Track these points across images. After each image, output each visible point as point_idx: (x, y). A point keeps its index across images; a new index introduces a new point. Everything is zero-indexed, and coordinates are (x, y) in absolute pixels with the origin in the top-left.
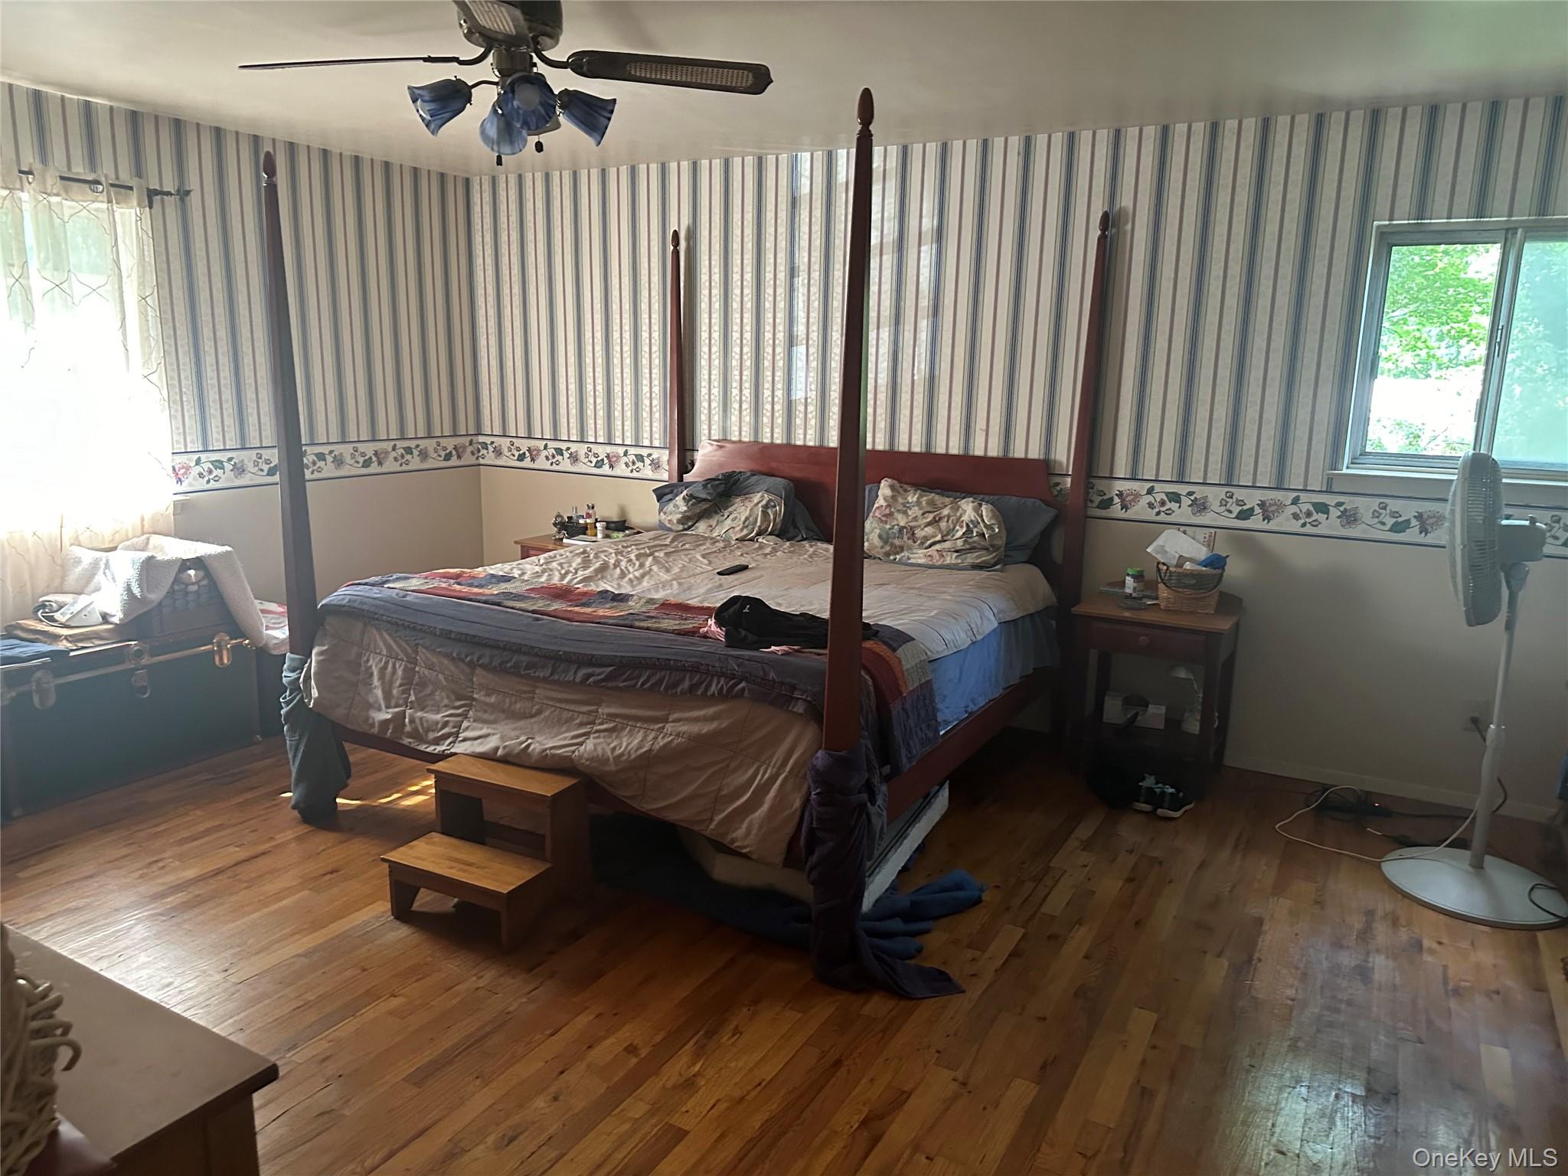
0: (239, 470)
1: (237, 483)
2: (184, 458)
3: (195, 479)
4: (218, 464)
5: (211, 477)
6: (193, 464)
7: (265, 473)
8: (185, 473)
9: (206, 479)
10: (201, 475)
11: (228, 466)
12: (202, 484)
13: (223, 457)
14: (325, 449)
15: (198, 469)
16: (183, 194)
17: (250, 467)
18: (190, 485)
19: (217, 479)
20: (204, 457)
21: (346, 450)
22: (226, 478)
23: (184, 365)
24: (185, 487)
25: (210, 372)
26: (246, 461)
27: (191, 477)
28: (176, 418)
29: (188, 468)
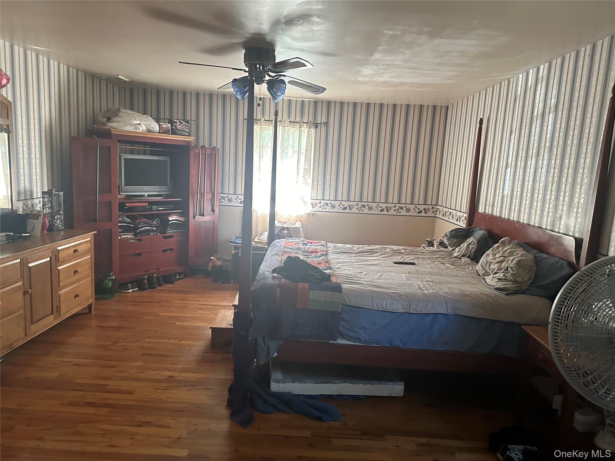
0: (333, 207)
1: (332, 210)
2: (316, 201)
3: (318, 207)
4: (327, 204)
5: (324, 208)
6: (318, 203)
7: (342, 209)
8: (316, 205)
9: (322, 208)
10: (320, 207)
11: (330, 205)
12: (320, 209)
13: (329, 202)
14: (366, 204)
15: (320, 205)
16: (327, 124)
17: (337, 206)
18: (317, 209)
19: (325, 209)
20: (322, 201)
21: (374, 205)
22: (329, 209)
23: (320, 174)
24: (315, 210)
25: (328, 177)
26: (336, 204)
28: (315, 189)
29: (316, 204)
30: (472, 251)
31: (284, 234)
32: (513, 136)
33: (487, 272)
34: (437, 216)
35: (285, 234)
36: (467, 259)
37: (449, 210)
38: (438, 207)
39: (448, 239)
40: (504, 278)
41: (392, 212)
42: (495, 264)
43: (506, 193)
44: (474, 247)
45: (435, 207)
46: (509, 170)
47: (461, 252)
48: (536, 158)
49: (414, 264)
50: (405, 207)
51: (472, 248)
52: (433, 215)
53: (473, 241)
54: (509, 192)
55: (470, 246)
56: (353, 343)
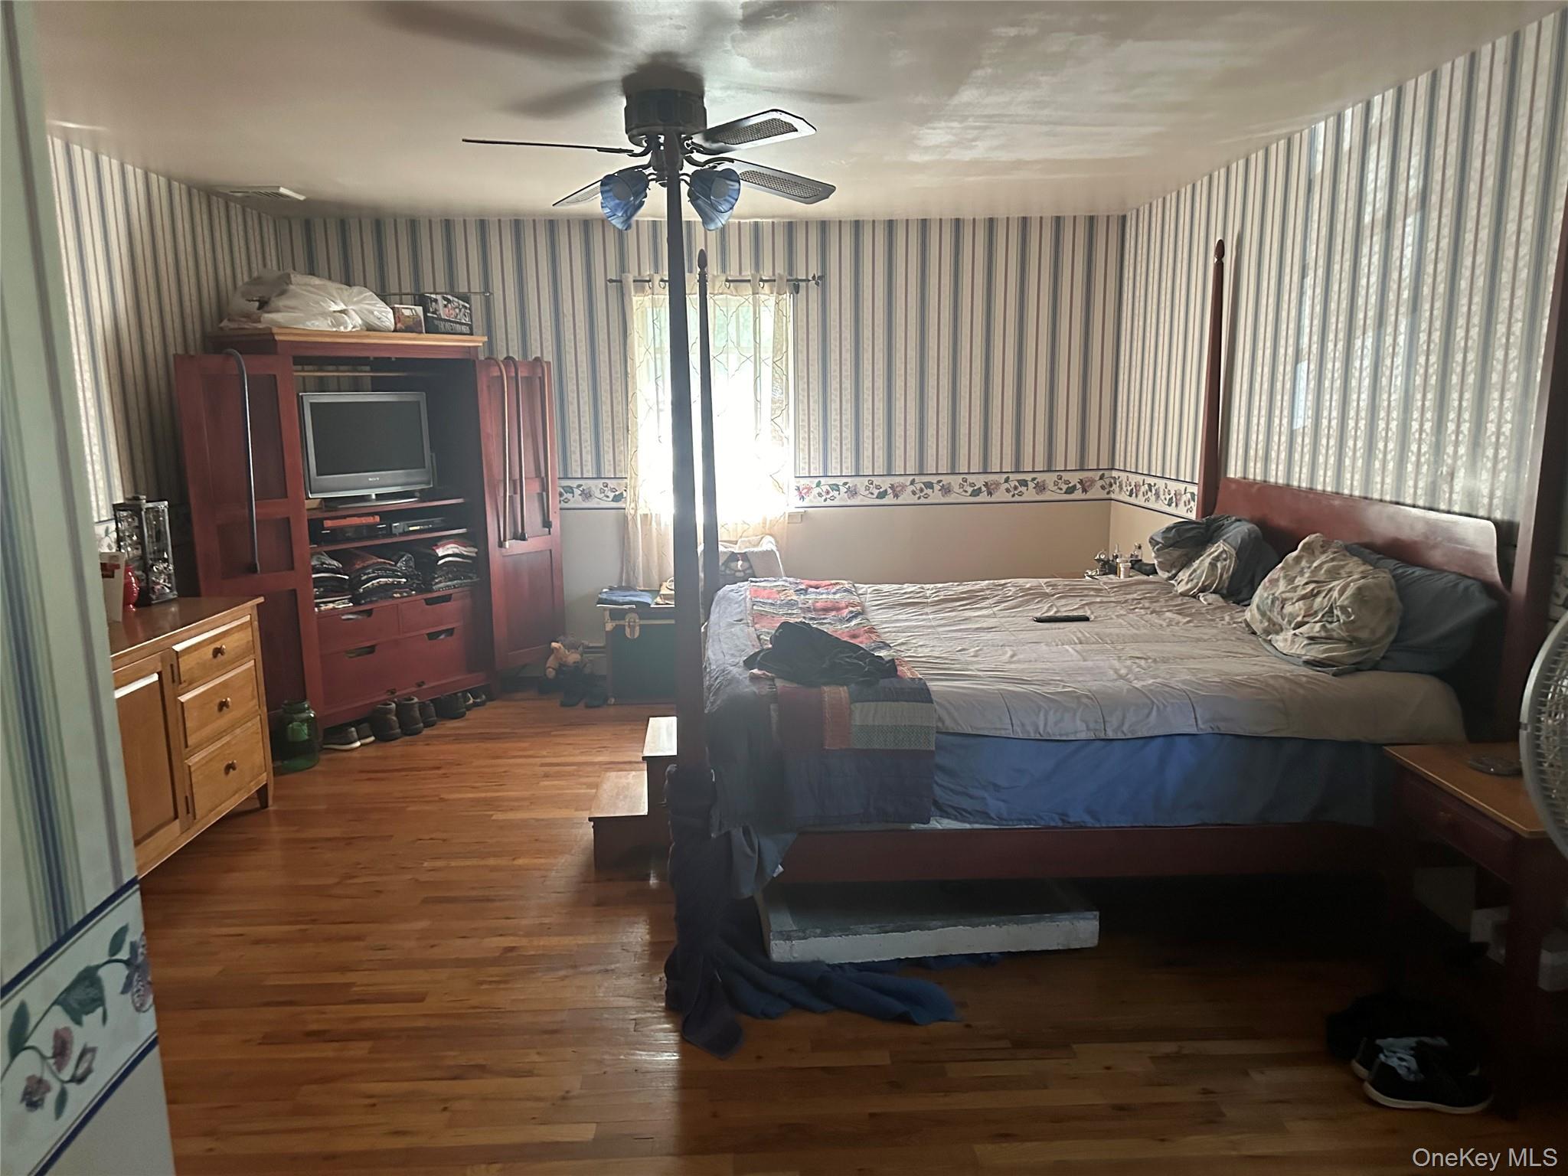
0: (853, 492)
1: (849, 502)
2: (807, 481)
3: (815, 497)
4: (836, 488)
5: (828, 496)
6: (814, 486)
7: (874, 496)
8: (808, 492)
9: (824, 498)
10: (820, 495)
11: (843, 489)
12: (820, 502)
13: (840, 481)
14: (934, 479)
15: (818, 490)
16: (821, 280)
17: (862, 490)
18: (811, 501)
19: (833, 499)
20: (823, 480)
21: (955, 481)
22: (841, 498)
23: (814, 410)
24: (806, 503)
25: (834, 416)
26: (859, 486)
27: (811, 497)
28: (803, 450)
29: (809, 489)
30: (1225, 576)
31: (736, 571)
32: (1309, 281)
33: (1274, 625)
34: (1113, 496)
35: (739, 571)
36: (1214, 596)
37: (1146, 478)
38: (1115, 474)
39: (1158, 550)
40: (1323, 634)
41: (1000, 495)
42: (1298, 601)
43: (1298, 424)
44: (1230, 567)
45: (1107, 473)
46: (1303, 366)
47: (1195, 581)
48: (1376, 332)
49: (1086, 619)
50: (1034, 479)
51: (1223, 568)
52: (1103, 495)
53: (1224, 551)
54: (1309, 422)
55: (1219, 565)
56: (967, 826)
